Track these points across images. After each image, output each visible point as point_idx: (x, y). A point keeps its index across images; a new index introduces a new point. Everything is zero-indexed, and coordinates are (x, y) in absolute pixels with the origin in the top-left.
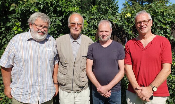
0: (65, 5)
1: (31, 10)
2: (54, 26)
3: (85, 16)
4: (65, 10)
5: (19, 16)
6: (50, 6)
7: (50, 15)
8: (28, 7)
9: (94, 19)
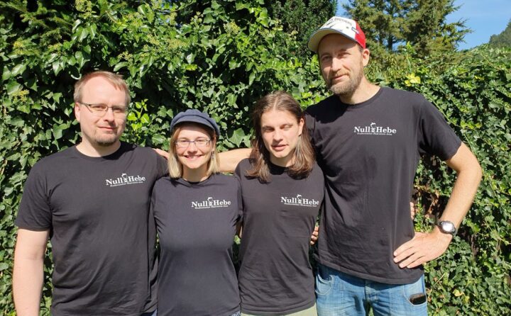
0: (252, 53)
1: (171, 68)
2: (219, 110)
3: (297, 83)
4: (254, 67)
5: (138, 85)
6: (207, 57)
7: (207, 81)
8: (163, 59)
9: (320, 90)
